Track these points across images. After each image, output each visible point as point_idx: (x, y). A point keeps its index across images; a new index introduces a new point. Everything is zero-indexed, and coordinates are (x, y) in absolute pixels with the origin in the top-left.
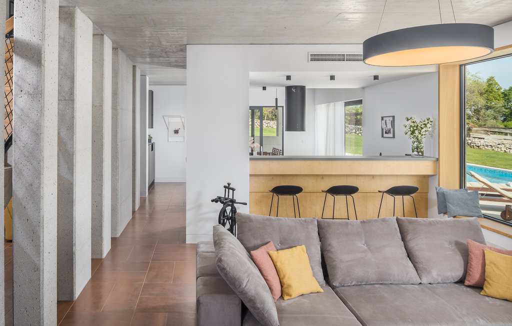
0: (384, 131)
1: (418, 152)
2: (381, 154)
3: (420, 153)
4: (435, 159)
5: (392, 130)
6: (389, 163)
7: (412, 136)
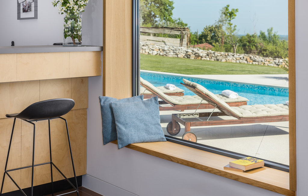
0: (22, 7)
1: (73, 38)
2: (13, 44)
3: (77, 40)
4: (97, 49)
5: (33, 5)
6: (25, 58)
7: (64, 8)
